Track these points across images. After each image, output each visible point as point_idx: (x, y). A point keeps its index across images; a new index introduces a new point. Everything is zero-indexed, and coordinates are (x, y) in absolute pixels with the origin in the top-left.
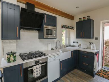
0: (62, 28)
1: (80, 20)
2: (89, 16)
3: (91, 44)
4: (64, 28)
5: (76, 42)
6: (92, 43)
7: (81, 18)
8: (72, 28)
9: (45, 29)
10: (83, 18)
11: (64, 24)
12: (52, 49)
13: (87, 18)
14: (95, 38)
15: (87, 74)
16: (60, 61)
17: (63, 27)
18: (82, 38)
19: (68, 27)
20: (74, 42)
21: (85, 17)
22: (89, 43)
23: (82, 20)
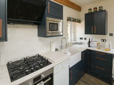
0: (68, 21)
1: (90, 12)
2: (102, 7)
3: (103, 41)
4: (71, 20)
5: (84, 39)
6: (106, 40)
7: (91, 9)
8: (79, 21)
9: (48, 22)
10: (94, 8)
11: (70, 17)
12: (57, 50)
13: (100, 10)
14: (110, 34)
15: (103, 81)
16: (70, 67)
17: (69, 19)
18: (94, 33)
19: (74, 20)
20: (81, 38)
21: (96, 8)
22: (102, 40)
23: (93, 11)
